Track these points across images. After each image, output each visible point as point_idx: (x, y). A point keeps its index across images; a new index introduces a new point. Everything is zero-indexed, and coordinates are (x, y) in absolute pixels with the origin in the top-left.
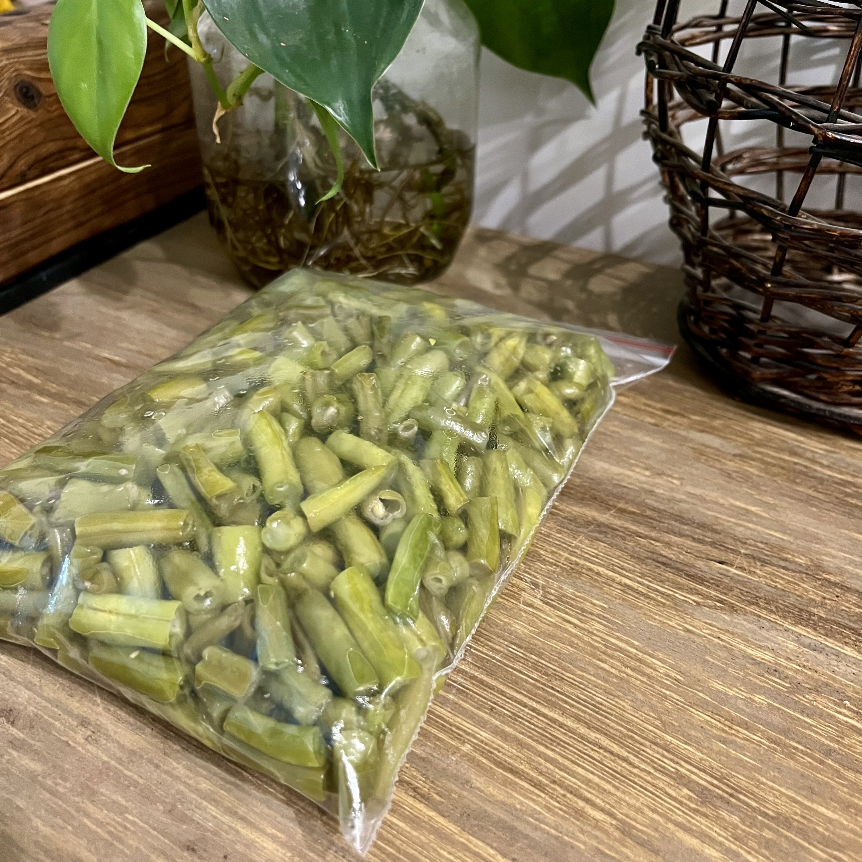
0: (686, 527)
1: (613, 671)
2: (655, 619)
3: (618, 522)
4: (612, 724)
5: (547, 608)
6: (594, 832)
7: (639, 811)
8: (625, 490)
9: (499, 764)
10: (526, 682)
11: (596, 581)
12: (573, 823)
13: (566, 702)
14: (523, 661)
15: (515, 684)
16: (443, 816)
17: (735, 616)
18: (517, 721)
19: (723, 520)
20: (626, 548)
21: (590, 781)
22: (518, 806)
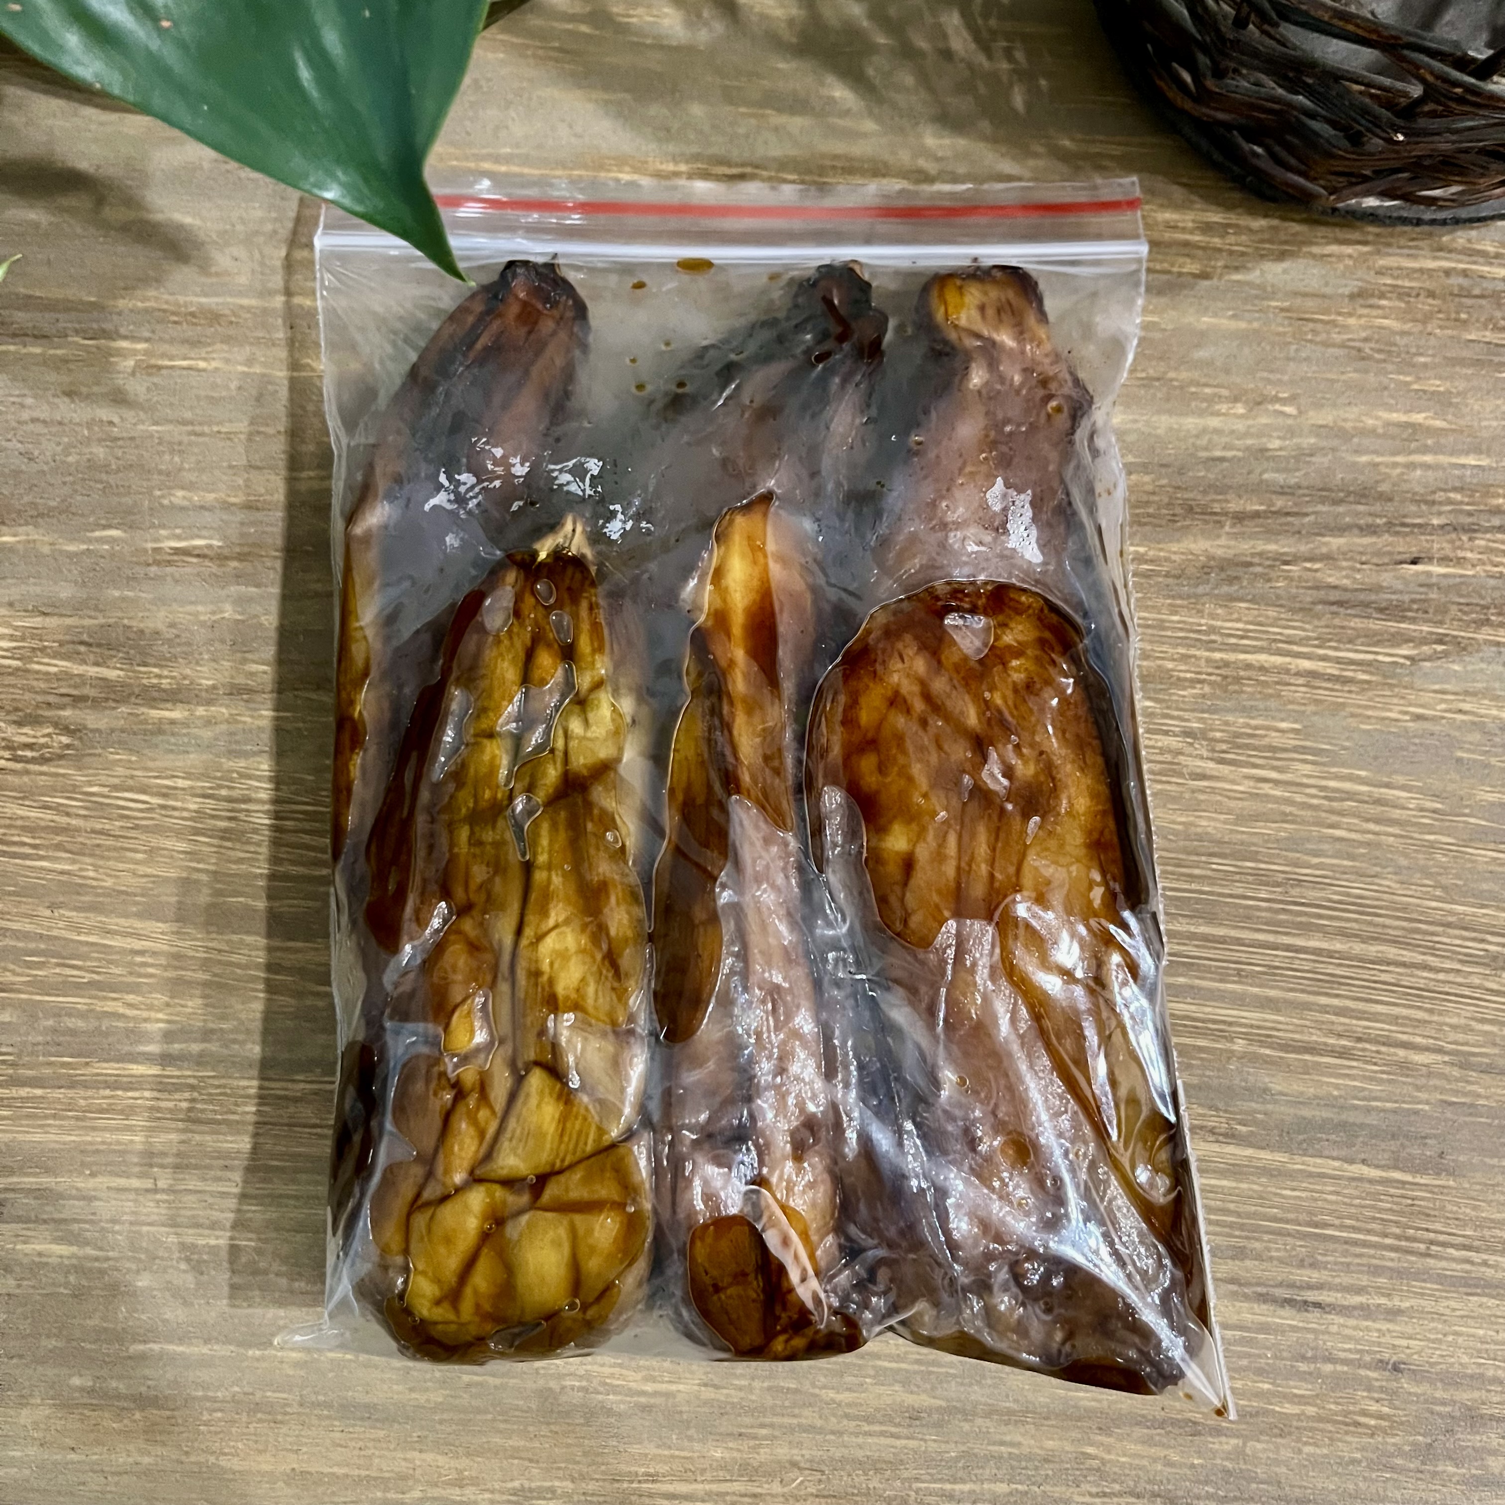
0: (1341, 509)
1: (1353, 836)
2: (1369, 717)
3: (1245, 547)
4: (1388, 922)
5: (1225, 770)
6: (1431, 1083)
7: (1467, 1029)
8: (1226, 464)
9: (1286, 1047)
10: (1259, 909)
11: (1265, 684)
12: (1404, 1083)
13: (1320, 916)
14: (1237, 877)
15: (1246, 918)
16: (1263, 1148)
17: (1467, 659)
18: (1275, 975)
19: (1387, 465)
20: (1278, 597)
21: (1397, 1017)
22: (1336, 1093)
